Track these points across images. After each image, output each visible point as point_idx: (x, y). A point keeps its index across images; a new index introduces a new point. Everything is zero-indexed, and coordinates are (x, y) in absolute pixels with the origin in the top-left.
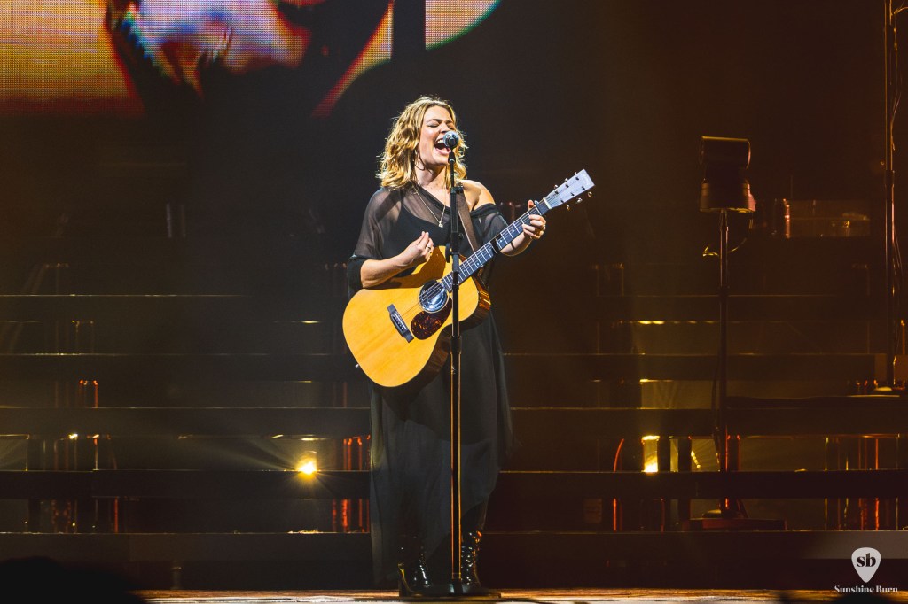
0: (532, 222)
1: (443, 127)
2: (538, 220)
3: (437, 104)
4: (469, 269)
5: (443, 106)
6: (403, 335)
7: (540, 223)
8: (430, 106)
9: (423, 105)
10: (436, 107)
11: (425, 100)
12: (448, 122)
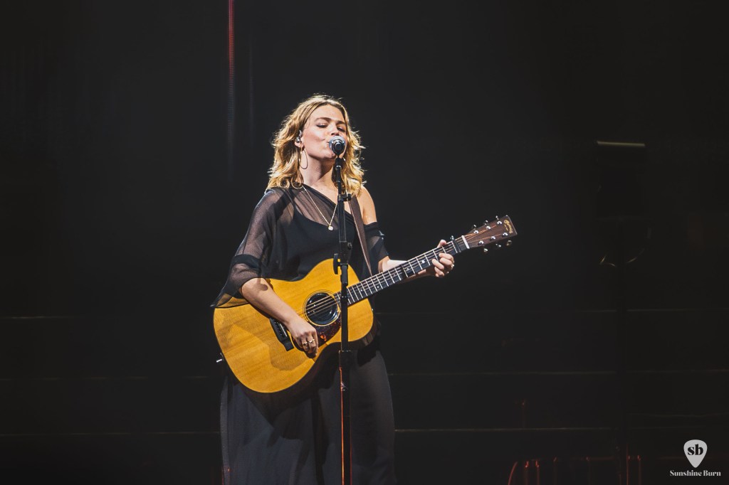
0: (442, 260)
1: (332, 128)
2: (447, 258)
3: (330, 103)
4: (368, 291)
5: (336, 106)
6: (282, 342)
7: (449, 262)
8: (321, 104)
9: (314, 104)
10: (328, 106)
11: (318, 99)
12: (339, 123)
